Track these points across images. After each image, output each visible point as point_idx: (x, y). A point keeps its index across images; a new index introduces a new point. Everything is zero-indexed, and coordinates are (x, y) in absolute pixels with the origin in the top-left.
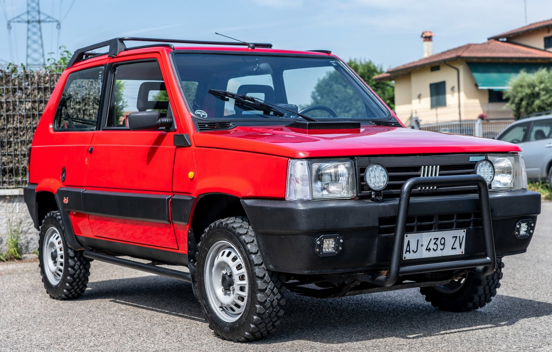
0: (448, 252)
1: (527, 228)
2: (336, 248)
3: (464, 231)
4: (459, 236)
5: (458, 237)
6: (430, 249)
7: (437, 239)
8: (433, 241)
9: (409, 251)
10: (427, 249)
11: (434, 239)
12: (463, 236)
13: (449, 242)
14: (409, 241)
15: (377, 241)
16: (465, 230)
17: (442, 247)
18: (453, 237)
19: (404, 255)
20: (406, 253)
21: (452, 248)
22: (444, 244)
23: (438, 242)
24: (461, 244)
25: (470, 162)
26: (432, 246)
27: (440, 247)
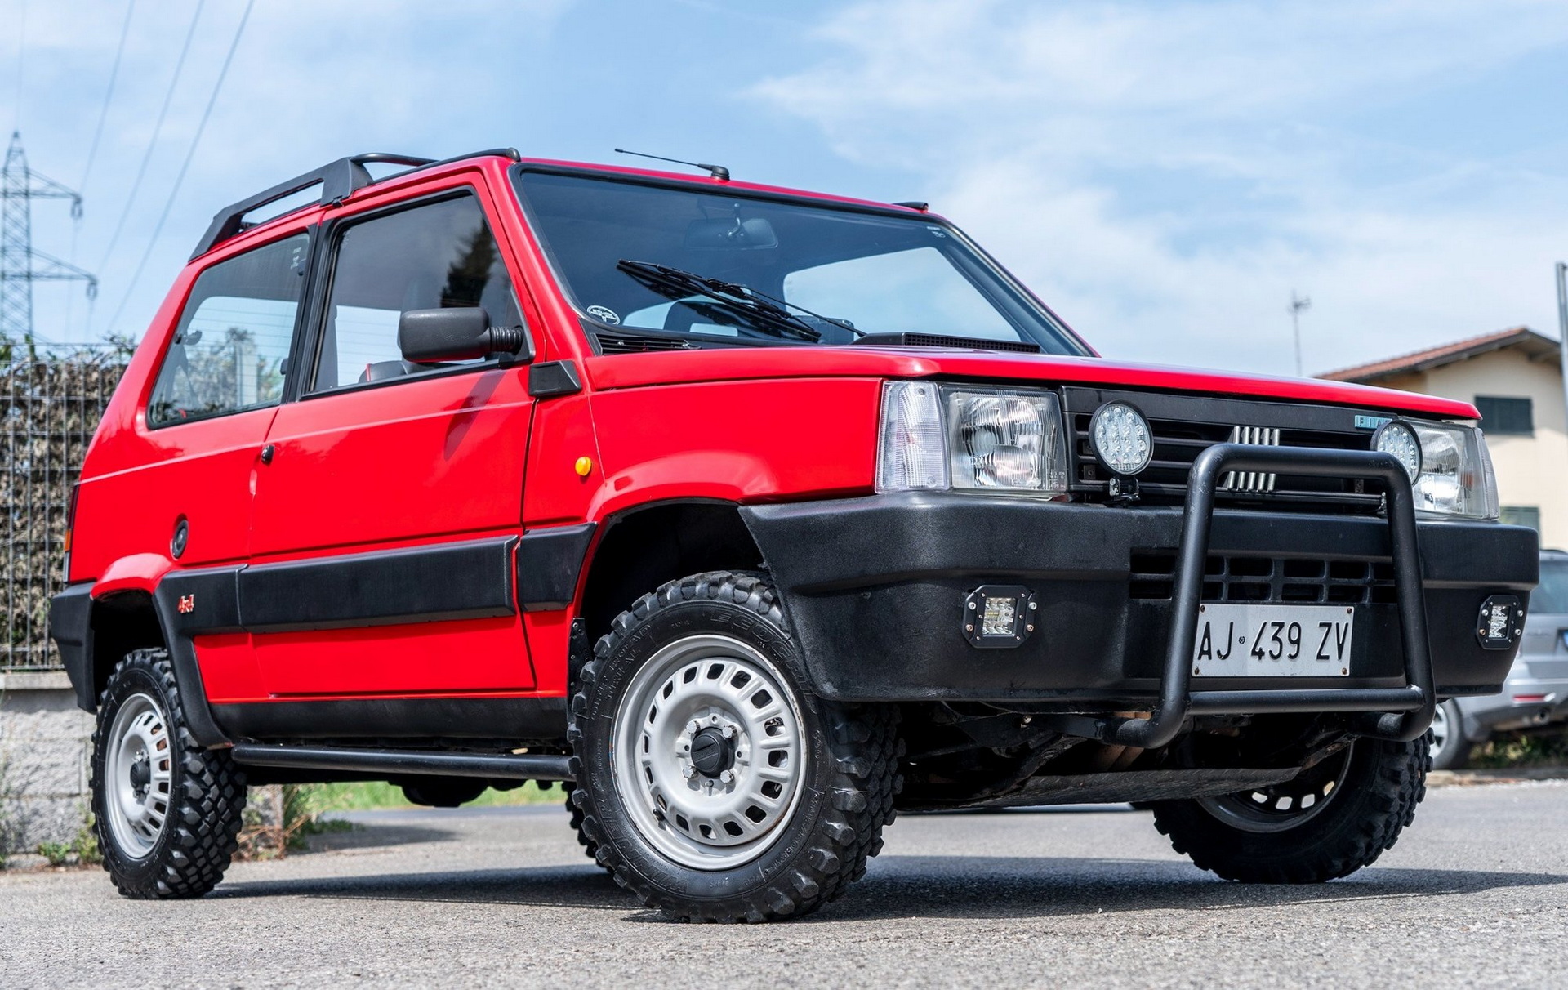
0: (1308, 666)
1: (1507, 622)
2: (1018, 626)
3: (1349, 612)
4: (1337, 624)
5: (1334, 628)
6: (1263, 653)
7: (1281, 625)
8: (1271, 631)
9: (1209, 653)
10: (1254, 653)
11: (1274, 624)
12: (1347, 625)
13: (1312, 638)
14: (1208, 623)
15: (1126, 615)
16: (1353, 608)
17: (1293, 650)
18: (1322, 625)
19: (1196, 663)
20: (1200, 658)
21: (1320, 657)
22: (1298, 642)
23: (1283, 635)
24: (1340, 647)
25: (1357, 428)
26: (1267, 645)
27: (1289, 649)
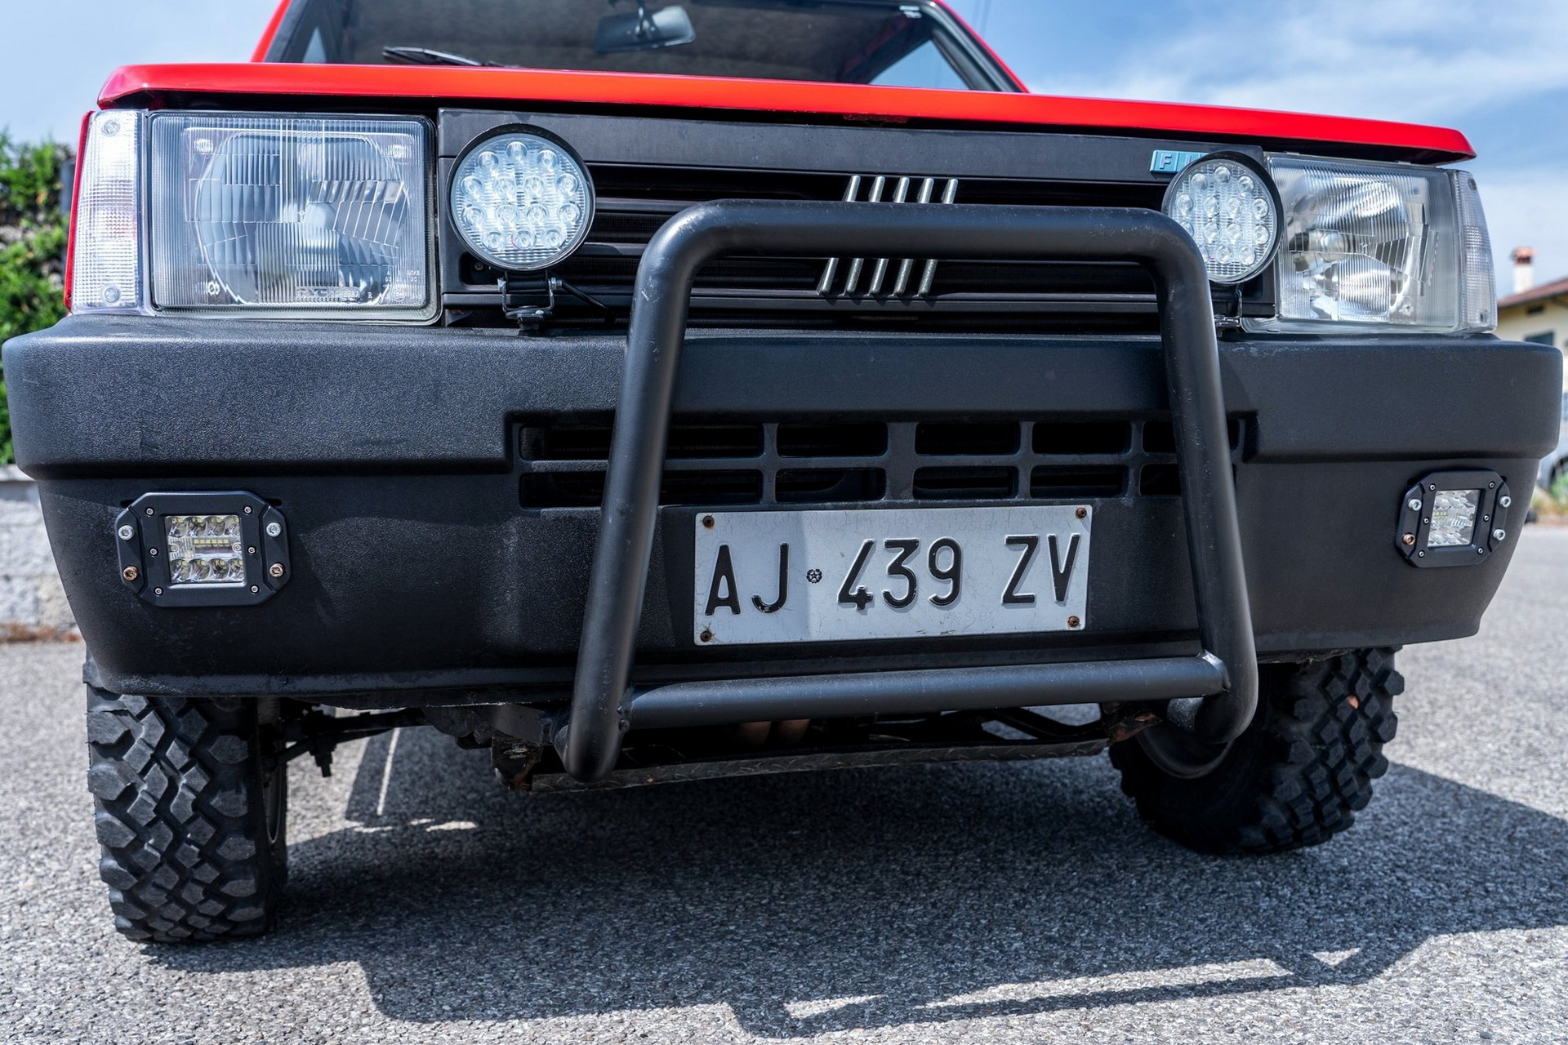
0: (981, 616)
1: (1475, 517)
2: (255, 567)
3: (1081, 515)
4: (1053, 540)
5: (1044, 546)
6: (869, 599)
7: (910, 547)
8: (883, 559)
9: (733, 603)
10: (845, 597)
11: (890, 545)
12: (1076, 540)
14: (724, 551)
15: (514, 540)
16: (1089, 509)
17: (945, 589)
18: (1010, 541)
19: (701, 622)
20: (710, 611)
21: (1010, 599)
22: (955, 574)
23: (918, 564)
24: (1061, 582)
26: (876, 580)
27: (930, 588)
